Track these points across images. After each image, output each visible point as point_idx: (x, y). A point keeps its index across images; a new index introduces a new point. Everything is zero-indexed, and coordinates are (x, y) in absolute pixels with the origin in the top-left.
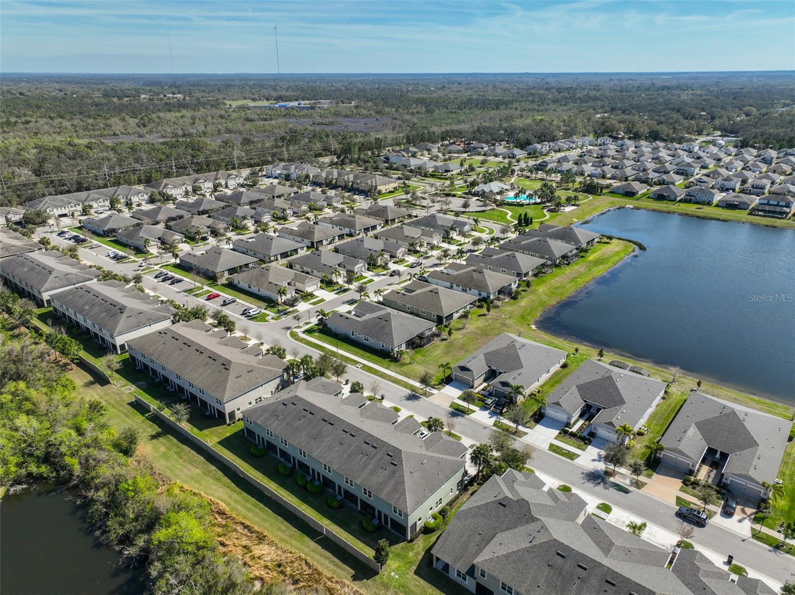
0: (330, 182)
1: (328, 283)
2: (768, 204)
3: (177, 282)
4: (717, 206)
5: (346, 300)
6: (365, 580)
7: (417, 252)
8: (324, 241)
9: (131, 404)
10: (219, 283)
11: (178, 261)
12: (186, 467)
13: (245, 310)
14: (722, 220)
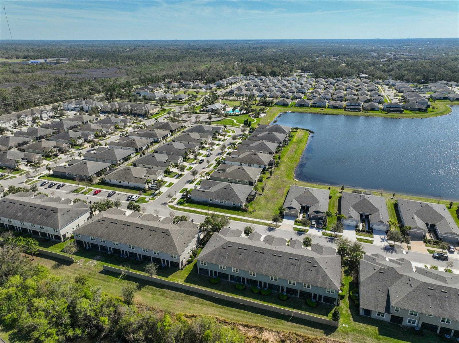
0: (116, 110)
1: (167, 173)
2: (351, 105)
3: (62, 187)
4: (328, 107)
5: (186, 181)
6: (332, 333)
7: (204, 147)
8: (143, 147)
9: (102, 272)
10: (94, 183)
11: (51, 172)
12: (175, 302)
13: (129, 197)
14: (335, 115)
